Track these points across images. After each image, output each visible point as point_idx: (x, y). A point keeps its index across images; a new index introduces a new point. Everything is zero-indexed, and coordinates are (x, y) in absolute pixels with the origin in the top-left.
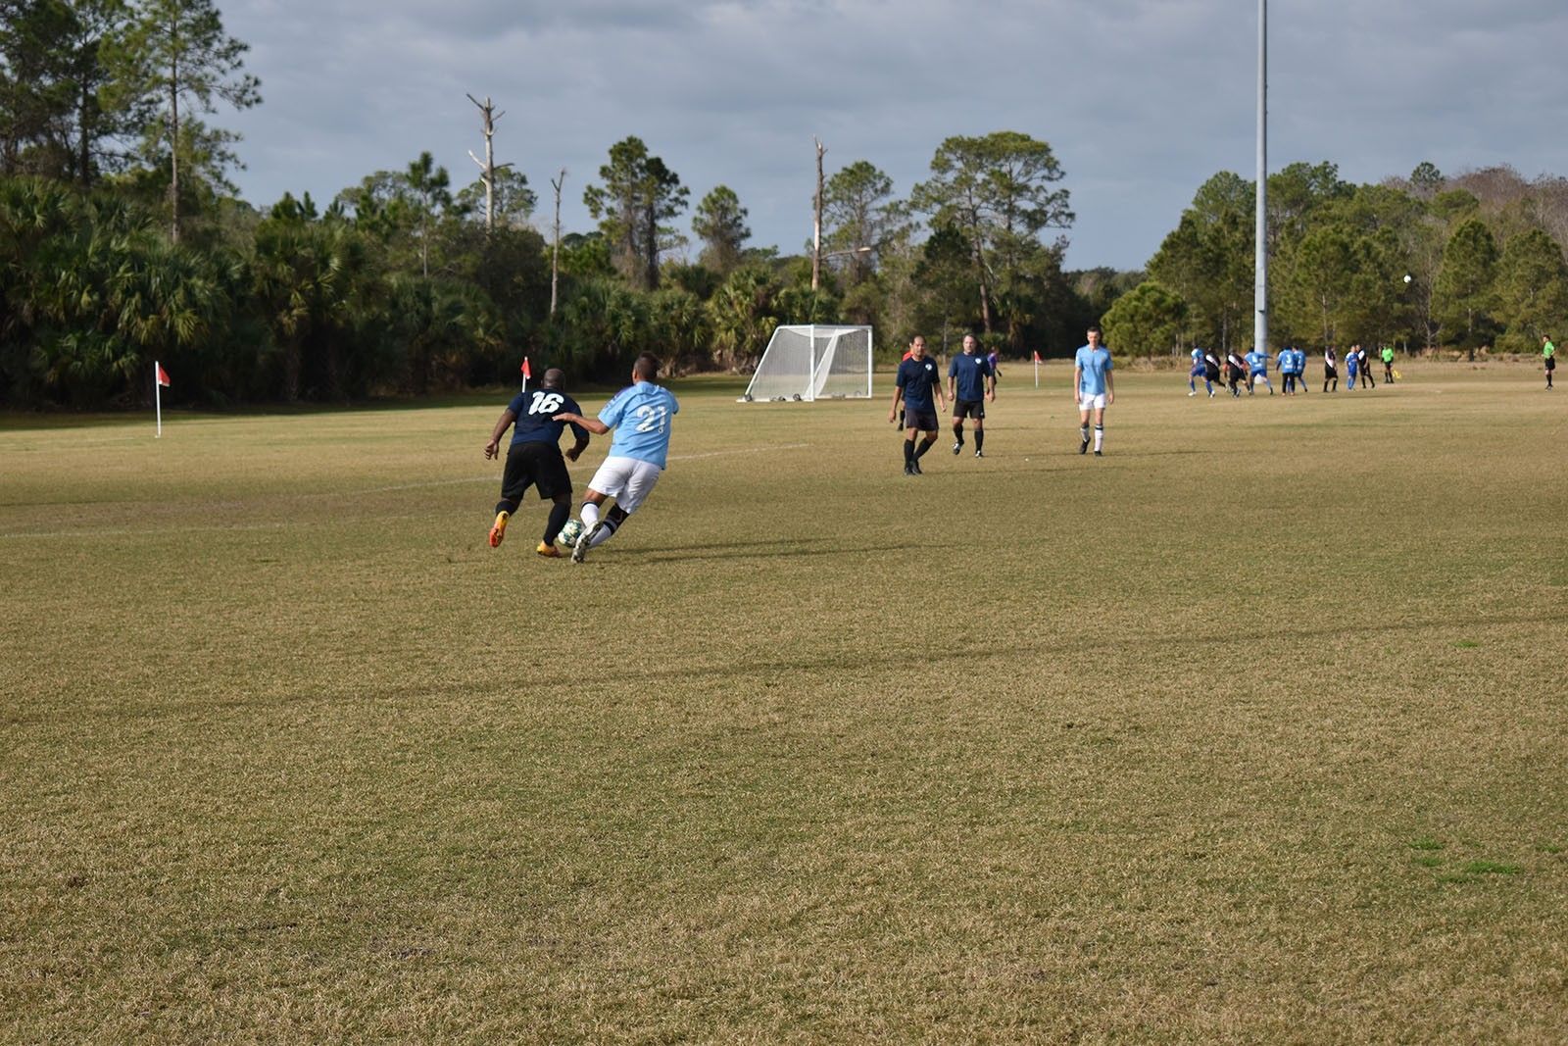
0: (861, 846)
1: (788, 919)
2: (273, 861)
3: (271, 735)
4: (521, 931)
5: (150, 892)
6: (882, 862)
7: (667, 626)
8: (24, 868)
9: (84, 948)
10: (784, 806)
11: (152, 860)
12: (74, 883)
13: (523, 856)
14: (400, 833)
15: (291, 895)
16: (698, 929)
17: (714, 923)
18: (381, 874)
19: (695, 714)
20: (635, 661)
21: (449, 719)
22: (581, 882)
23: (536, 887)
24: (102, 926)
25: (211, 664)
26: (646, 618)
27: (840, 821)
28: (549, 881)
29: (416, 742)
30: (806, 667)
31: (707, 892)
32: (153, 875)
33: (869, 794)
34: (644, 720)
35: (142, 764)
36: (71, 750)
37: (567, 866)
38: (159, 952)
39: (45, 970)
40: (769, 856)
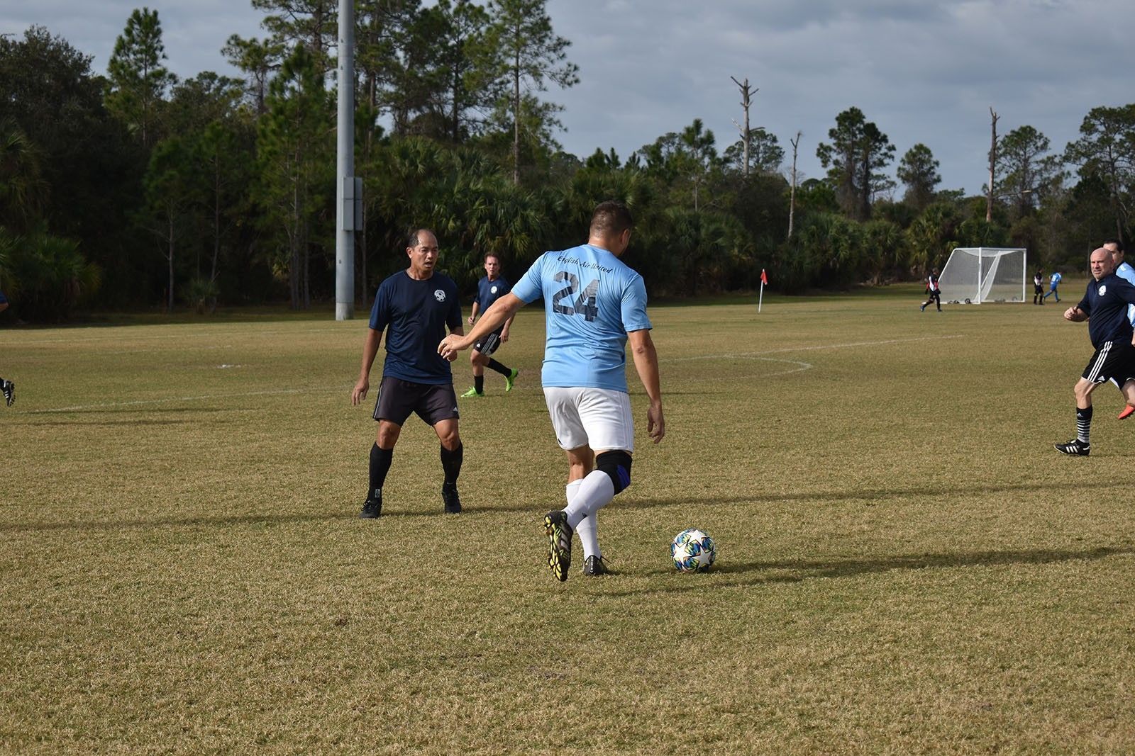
0: (893, 616)
1: (822, 663)
2: (478, 614)
3: (506, 529)
4: (632, 666)
5: (389, 631)
6: (904, 628)
7: (810, 463)
8: (311, 612)
9: (333, 665)
10: (849, 588)
11: (396, 610)
12: (340, 623)
13: (652, 616)
14: (572, 598)
15: (484, 636)
16: (757, 667)
17: (768, 664)
18: (549, 624)
19: (808, 523)
20: (778, 486)
21: (632, 522)
22: (687, 634)
23: (654, 636)
24: (350, 651)
25: (480, 480)
26: (798, 456)
27: (884, 599)
28: (664, 633)
29: (604, 537)
30: (901, 493)
31: (771, 644)
32: (394, 620)
33: (913, 582)
34: (769, 527)
35: (411, 547)
36: (367, 537)
37: (680, 623)
38: (382, 670)
39: (303, 678)
40: (825, 621)
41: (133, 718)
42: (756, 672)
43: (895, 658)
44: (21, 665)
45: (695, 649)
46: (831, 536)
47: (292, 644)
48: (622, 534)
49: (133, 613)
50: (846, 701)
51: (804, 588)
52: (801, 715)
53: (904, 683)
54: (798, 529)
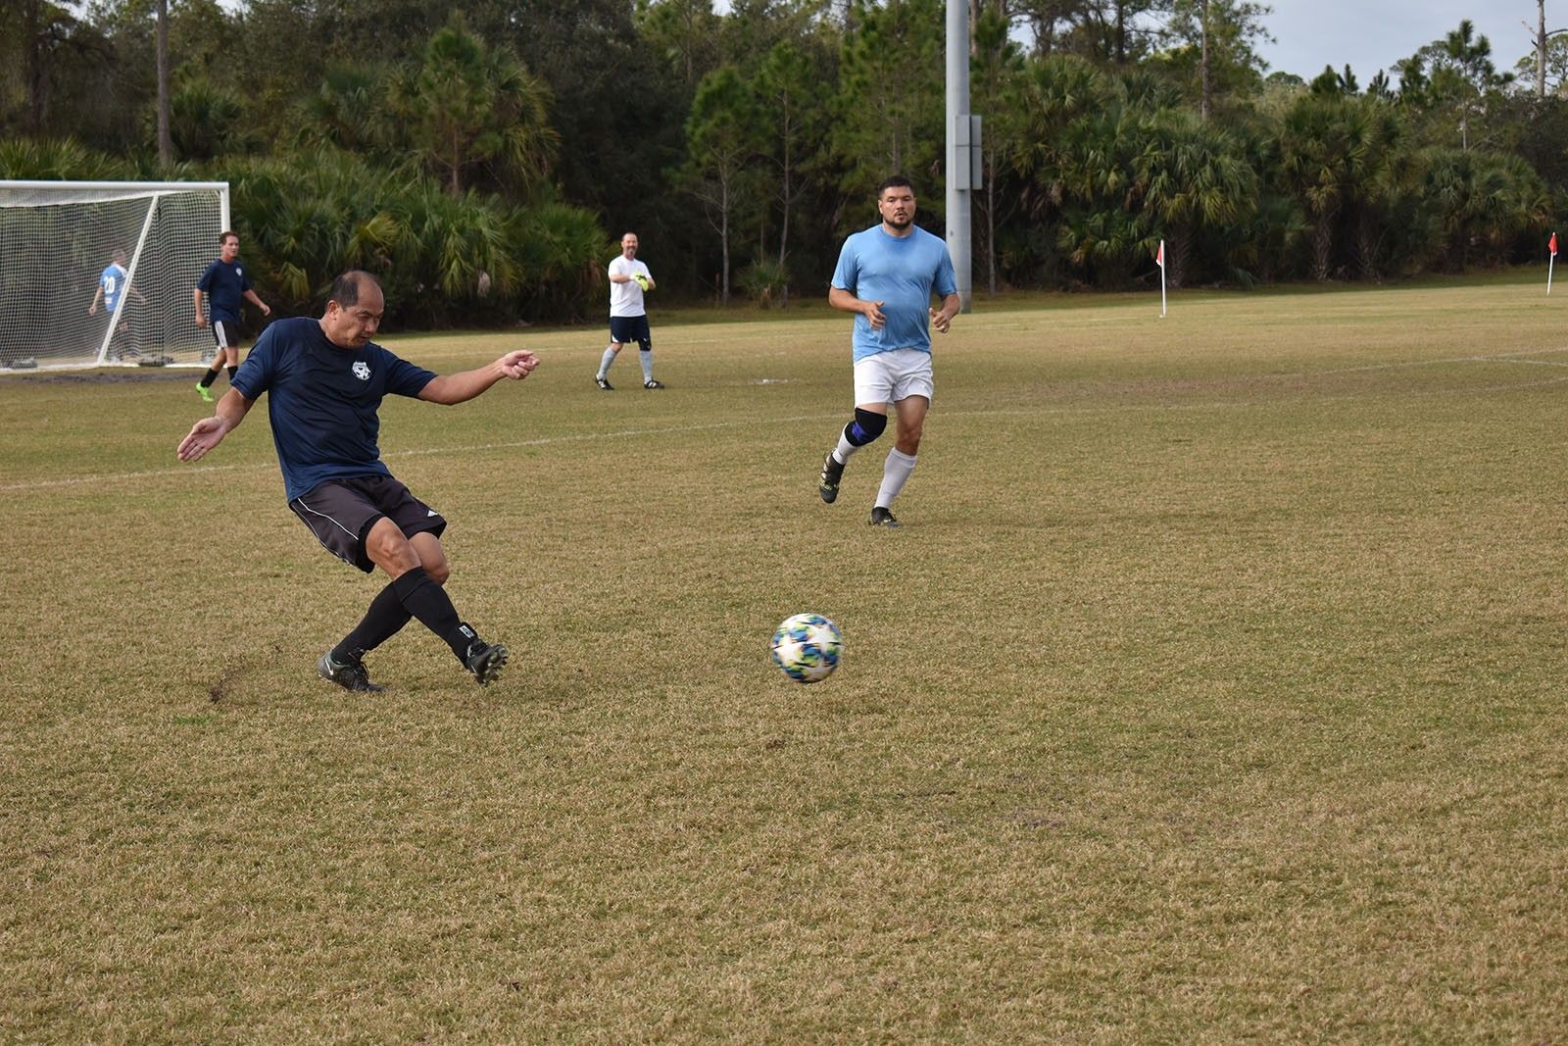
1: (1438, 808)
2: (973, 732)
5: (838, 757)
8: (741, 729)
9: (740, 806)
10: (1524, 697)
11: (860, 727)
12: (774, 745)
13: (1218, 737)
15: (968, 765)
16: (1341, 813)
17: (1359, 808)
18: (1067, 748)
19: (1500, 601)
22: (1259, 764)
23: (1211, 766)
25: (1053, 541)
26: (1523, 503)
28: (1227, 761)
31: (1375, 778)
32: (851, 740)
34: (1440, 607)
35: (918, 636)
37: (1254, 747)
38: (806, 812)
39: (692, 824)
40: (1467, 745)
41: (438, 879)
42: (1338, 820)
43: (1549, 801)
44: (319, 802)
45: (1261, 785)
46: (1526, 619)
47: (697, 774)
48: (1223, 617)
49: (498, 729)
50: (1453, 865)
51: (1455, 696)
52: (1378, 884)
53: (1551, 839)
54: (1482, 609)
